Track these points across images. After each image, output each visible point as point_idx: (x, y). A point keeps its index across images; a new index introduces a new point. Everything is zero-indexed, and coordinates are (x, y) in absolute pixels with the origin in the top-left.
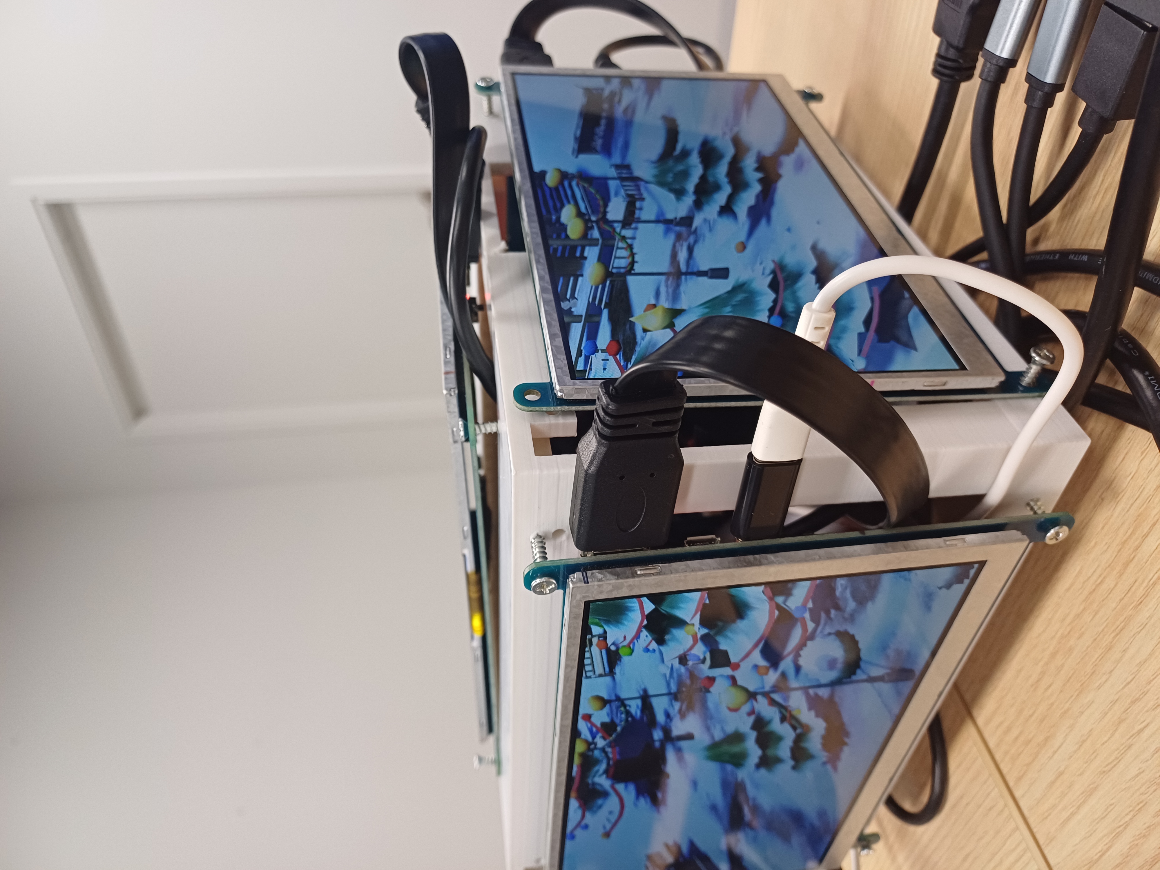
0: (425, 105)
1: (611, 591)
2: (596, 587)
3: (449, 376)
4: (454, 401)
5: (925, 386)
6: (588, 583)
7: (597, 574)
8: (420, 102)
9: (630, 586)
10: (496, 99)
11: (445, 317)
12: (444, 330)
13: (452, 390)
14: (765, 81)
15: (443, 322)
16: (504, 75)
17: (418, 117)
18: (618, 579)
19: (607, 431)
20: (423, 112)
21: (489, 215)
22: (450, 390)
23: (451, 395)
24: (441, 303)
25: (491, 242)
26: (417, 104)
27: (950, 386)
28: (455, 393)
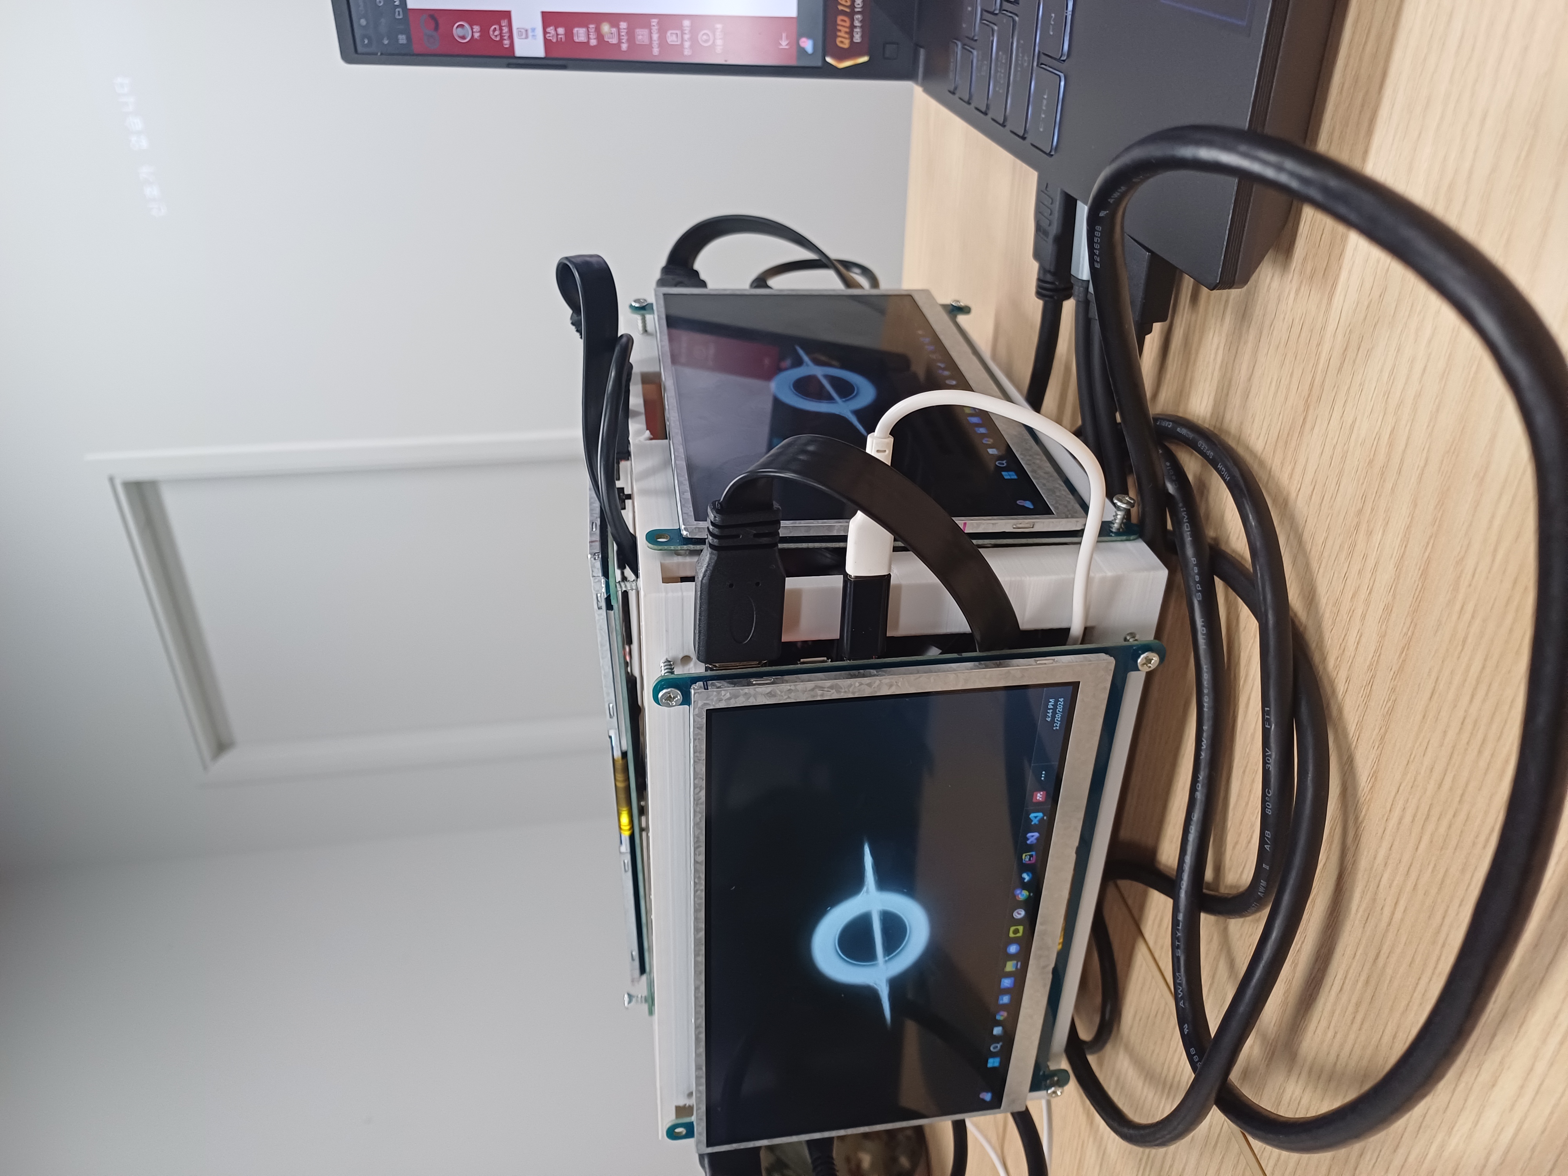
0: (580, 317)
1: (730, 699)
2: (715, 693)
3: (593, 544)
4: (598, 564)
5: (1014, 528)
6: (708, 689)
7: (716, 683)
8: (575, 315)
9: (746, 694)
10: (649, 317)
11: (592, 500)
12: (591, 510)
13: (596, 554)
14: (910, 296)
15: (591, 504)
16: (656, 295)
17: (573, 328)
18: (734, 687)
19: (716, 542)
20: (576, 323)
21: (637, 414)
22: (595, 554)
23: (595, 559)
24: (590, 489)
25: (639, 433)
26: (571, 318)
27: (1037, 529)
28: (598, 557)
